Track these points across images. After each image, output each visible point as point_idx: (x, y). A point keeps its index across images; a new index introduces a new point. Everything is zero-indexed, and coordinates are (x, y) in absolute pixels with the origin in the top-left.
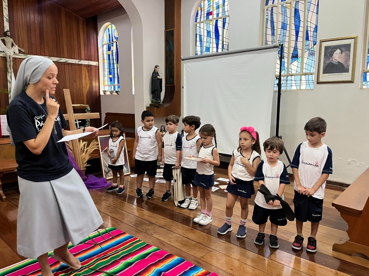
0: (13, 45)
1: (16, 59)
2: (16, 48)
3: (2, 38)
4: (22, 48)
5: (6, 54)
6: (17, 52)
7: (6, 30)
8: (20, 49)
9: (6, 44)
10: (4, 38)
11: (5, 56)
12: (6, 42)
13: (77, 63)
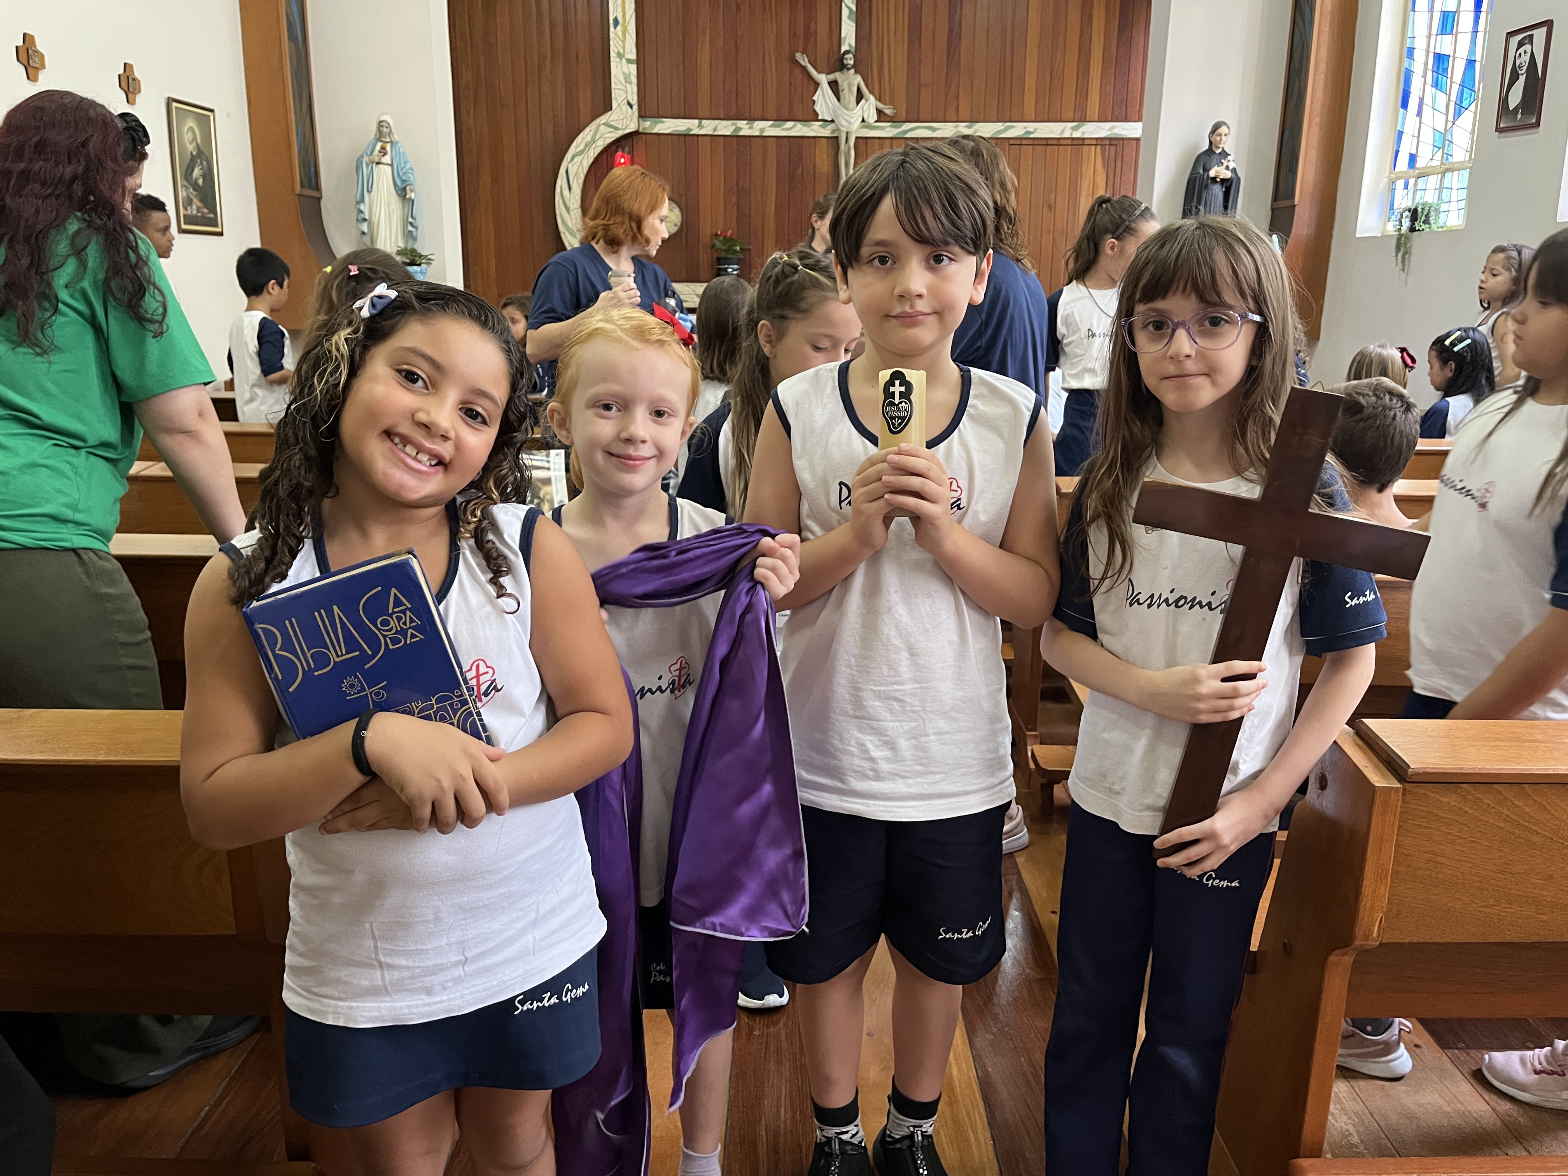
0: (860, 97)
1: (869, 141)
2: (870, 106)
3: (832, 77)
4: (888, 101)
5: (838, 130)
6: (872, 117)
7: (844, 48)
8: (881, 106)
9: (841, 94)
10: (837, 76)
11: (835, 135)
12: (840, 89)
13: (1067, 134)
